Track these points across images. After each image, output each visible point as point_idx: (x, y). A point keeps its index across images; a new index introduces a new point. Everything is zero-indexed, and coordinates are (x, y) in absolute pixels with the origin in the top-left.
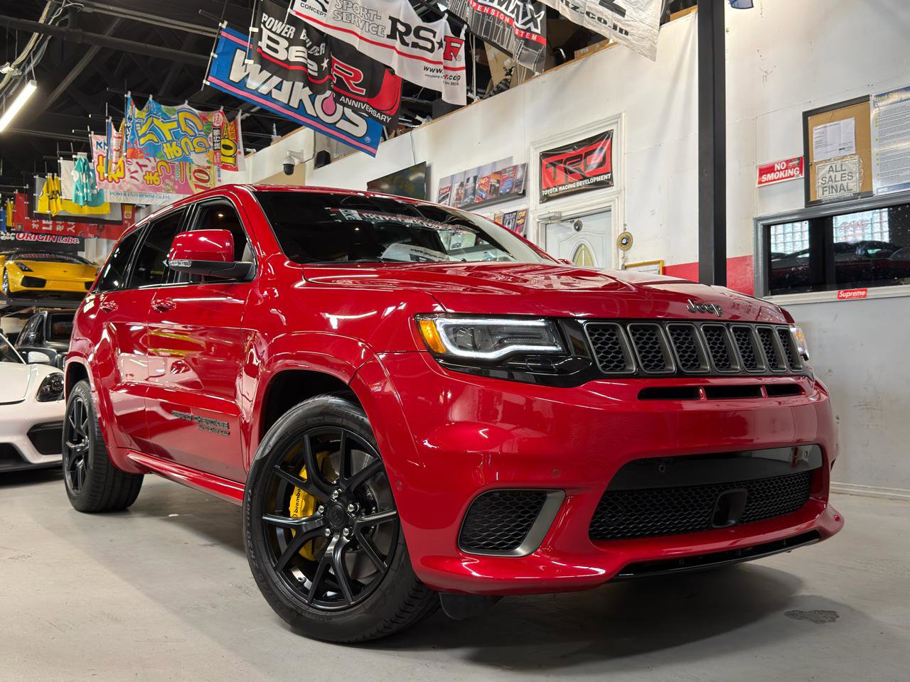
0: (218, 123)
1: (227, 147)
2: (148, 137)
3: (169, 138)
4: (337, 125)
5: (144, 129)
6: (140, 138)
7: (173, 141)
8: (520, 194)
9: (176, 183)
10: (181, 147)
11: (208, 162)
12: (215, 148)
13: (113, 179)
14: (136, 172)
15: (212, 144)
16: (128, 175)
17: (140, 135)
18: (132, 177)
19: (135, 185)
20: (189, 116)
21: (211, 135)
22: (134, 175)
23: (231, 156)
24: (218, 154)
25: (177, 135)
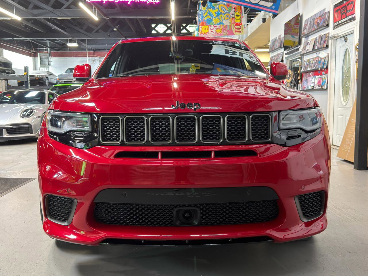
0: (234, 6)
1: (237, 16)
2: (207, 17)
3: (215, 16)
4: (259, 4)
5: (206, 14)
6: (204, 18)
7: (217, 17)
8: (325, 26)
9: (228, 31)
10: (219, 19)
11: (230, 23)
12: (233, 17)
13: (205, 33)
14: (213, 29)
15: (231, 15)
16: (210, 31)
17: (204, 17)
18: (211, 31)
19: (213, 34)
20: (222, 5)
21: (231, 12)
22: (212, 30)
23: (239, 19)
24: (233, 19)
25: (218, 14)
